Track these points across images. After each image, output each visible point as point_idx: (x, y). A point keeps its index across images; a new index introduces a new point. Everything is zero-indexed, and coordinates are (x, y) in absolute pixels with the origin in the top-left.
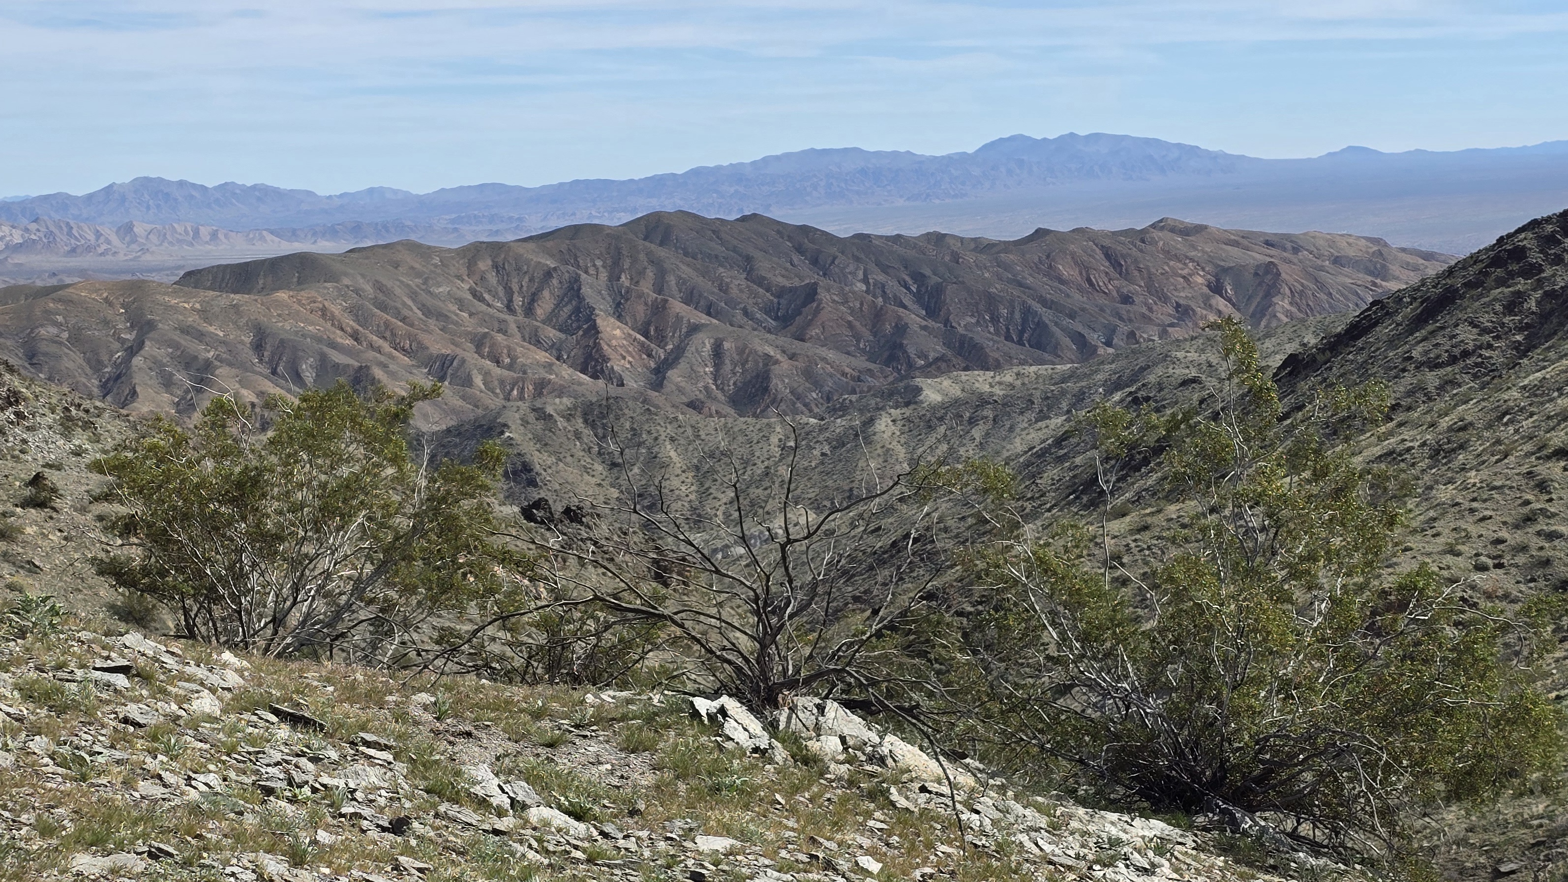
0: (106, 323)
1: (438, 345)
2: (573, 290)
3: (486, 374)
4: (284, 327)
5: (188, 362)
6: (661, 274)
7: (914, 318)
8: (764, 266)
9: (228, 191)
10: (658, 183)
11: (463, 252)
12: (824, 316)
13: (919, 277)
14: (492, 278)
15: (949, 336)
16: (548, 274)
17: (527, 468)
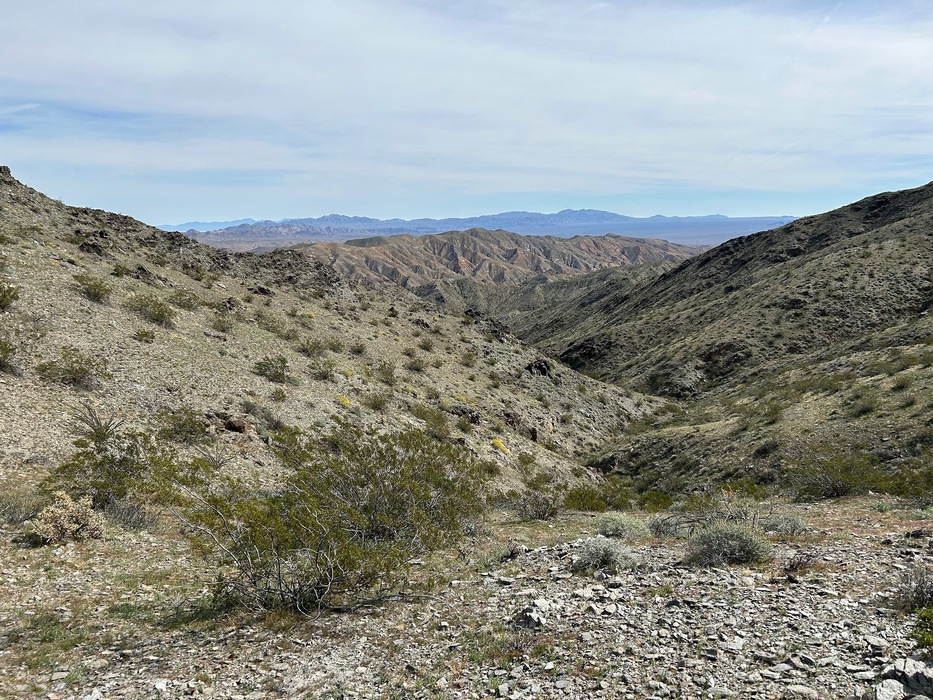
0: (326, 254)
1: (415, 263)
2: (451, 248)
3: (428, 271)
4: (373, 257)
5: (348, 266)
6: (475, 245)
7: (543, 259)
8: (503, 243)
9: (356, 219)
10: (472, 220)
11: (421, 237)
12: (519, 257)
13: (544, 248)
14: (430, 245)
15: (552, 264)
16: (445, 244)
17: (442, 297)
